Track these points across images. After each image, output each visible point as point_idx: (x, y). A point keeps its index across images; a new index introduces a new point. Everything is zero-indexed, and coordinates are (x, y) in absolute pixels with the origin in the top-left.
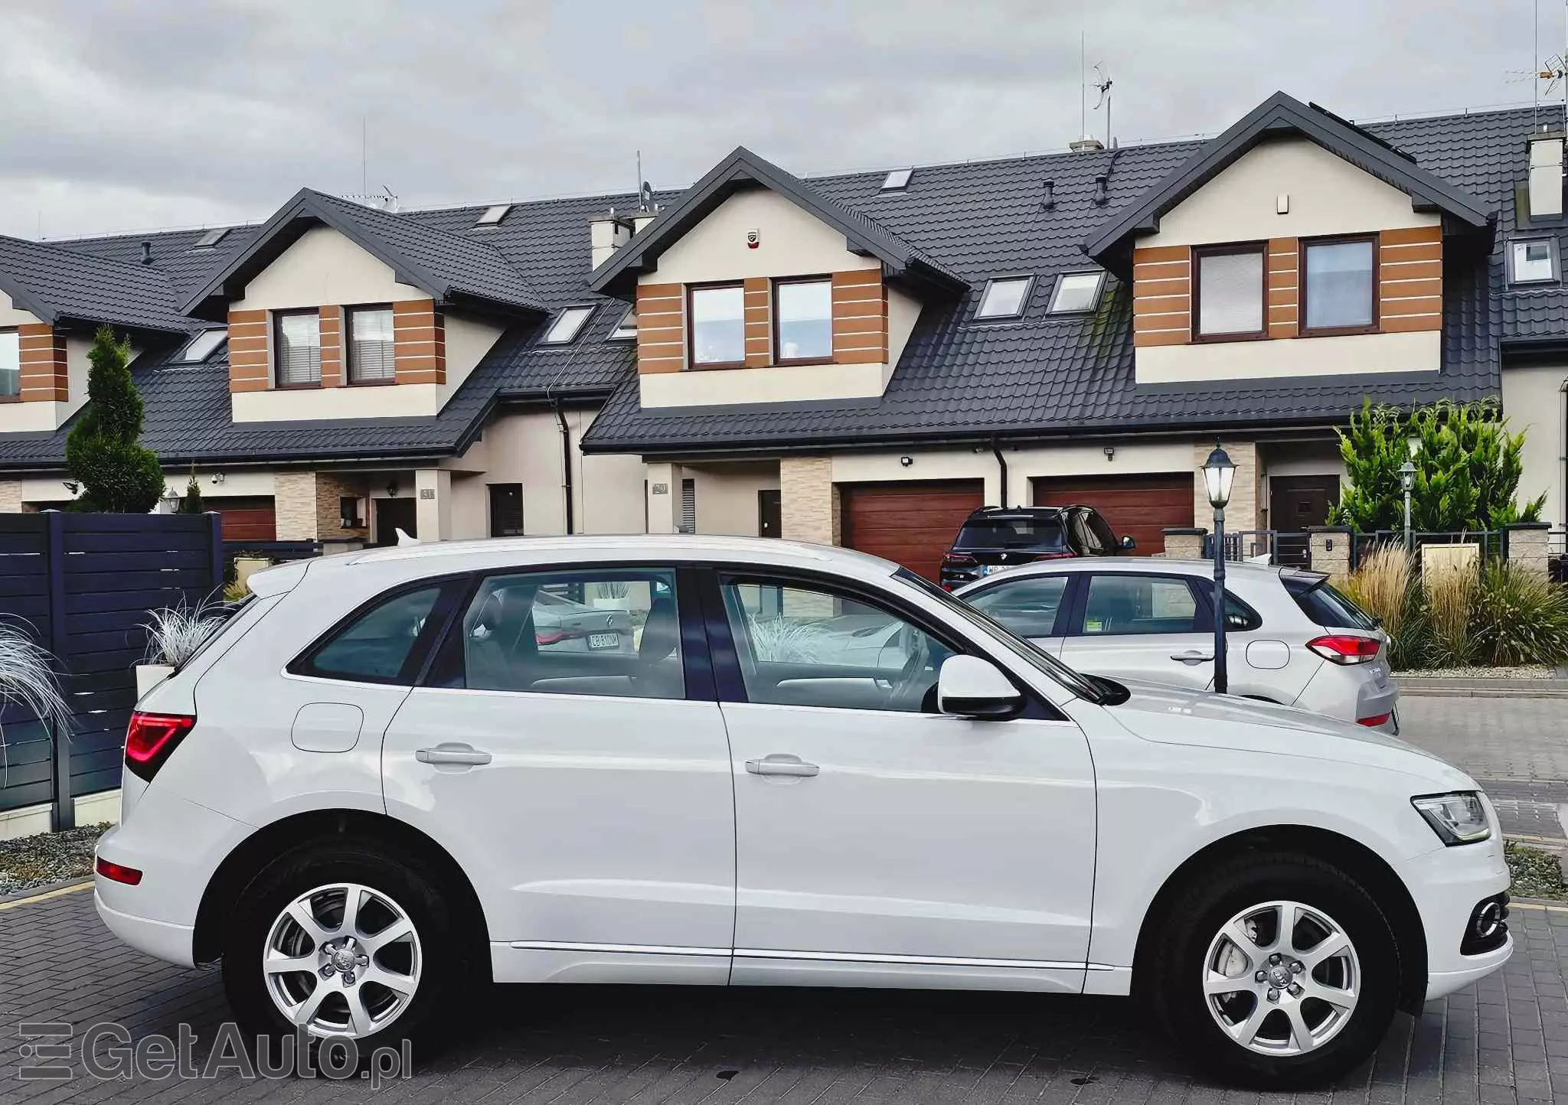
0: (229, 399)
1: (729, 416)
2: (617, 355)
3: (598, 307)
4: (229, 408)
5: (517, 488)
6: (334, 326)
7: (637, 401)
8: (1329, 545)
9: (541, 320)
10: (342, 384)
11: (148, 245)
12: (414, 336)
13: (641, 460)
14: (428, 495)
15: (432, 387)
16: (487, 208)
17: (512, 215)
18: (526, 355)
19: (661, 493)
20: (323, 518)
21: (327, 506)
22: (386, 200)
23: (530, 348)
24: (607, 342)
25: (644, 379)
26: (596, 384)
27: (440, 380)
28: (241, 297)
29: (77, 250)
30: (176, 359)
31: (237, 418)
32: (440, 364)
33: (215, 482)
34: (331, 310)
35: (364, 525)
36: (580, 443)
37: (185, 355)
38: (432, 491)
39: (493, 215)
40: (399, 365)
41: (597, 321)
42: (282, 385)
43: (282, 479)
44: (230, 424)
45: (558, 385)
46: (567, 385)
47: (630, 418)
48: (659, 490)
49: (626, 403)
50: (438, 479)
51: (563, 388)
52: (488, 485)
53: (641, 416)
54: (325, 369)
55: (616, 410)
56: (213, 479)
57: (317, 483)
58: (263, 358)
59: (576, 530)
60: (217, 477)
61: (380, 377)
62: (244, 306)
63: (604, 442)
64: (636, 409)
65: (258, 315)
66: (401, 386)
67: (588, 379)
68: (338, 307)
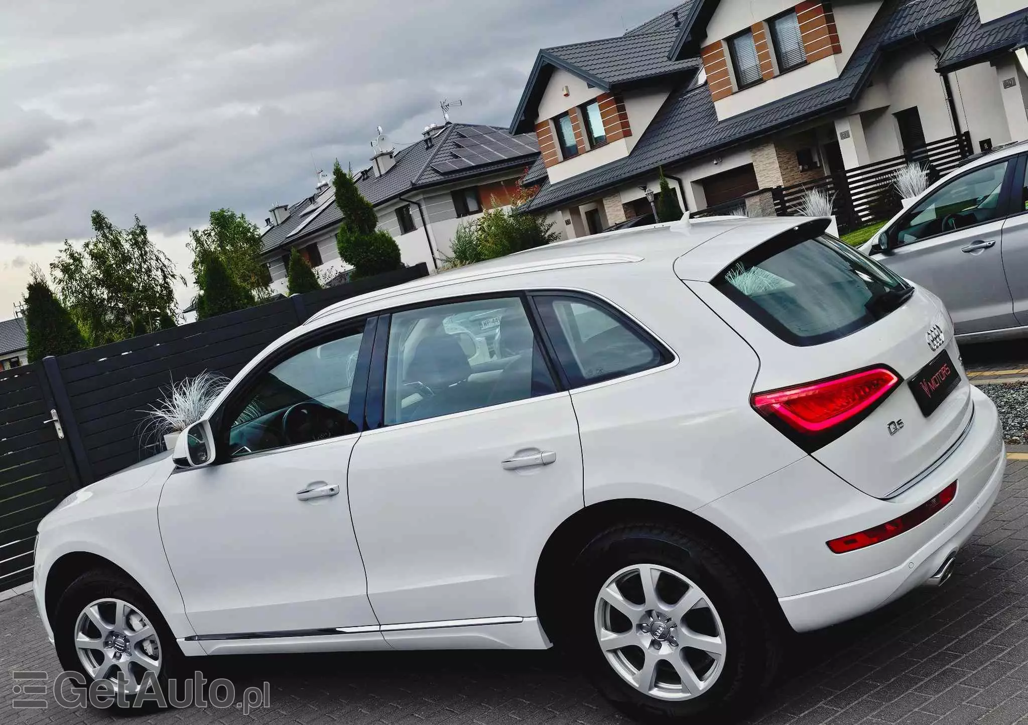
0: (714, 107)
4: (714, 113)
5: (914, 110)
6: (762, 36)
7: (979, 20)
10: (776, 75)
12: (813, 25)
13: (990, 65)
14: (845, 135)
15: (831, 59)
18: (901, 9)
19: (1011, 86)
20: (785, 169)
21: (786, 160)
26: (950, 15)
27: (837, 50)
28: (705, 36)
29: (640, 33)
30: (691, 87)
31: (720, 118)
32: (835, 39)
33: (716, 164)
34: (758, 25)
35: (819, 165)
36: (936, 68)
37: (697, 81)
38: (847, 132)
40: (807, 49)
42: (743, 86)
43: (754, 150)
44: (718, 123)
45: (923, 26)
46: (929, 23)
47: (974, 35)
48: (1008, 84)
49: (971, 24)
50: (849, 122)
51: (926, 27)
52: (894, 114)
53: (982, 31)
54: (763, 67)
55: (963, 32)
56: (715, 162)
57: (775, 147)
58: (726, 73)
59: (963, 131)
60: (717, 161)
61: (800, 61)
62: (710, 41)
63: (954, 61)
64: (978, 26)
65: (717, 45)
66: (812, 64)
67: (945, 13)
68: (763, 22)
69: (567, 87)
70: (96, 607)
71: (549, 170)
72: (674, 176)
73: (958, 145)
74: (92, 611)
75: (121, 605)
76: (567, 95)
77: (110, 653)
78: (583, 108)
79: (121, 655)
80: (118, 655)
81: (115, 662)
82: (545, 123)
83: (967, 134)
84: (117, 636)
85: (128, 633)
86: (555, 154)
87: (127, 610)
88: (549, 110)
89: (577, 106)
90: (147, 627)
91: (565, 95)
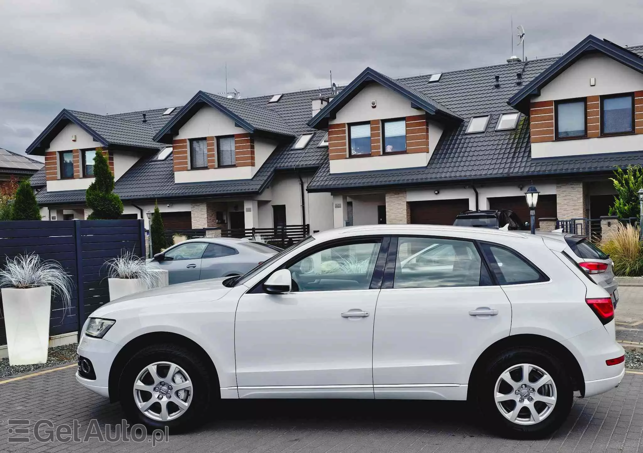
0: (174, 174)
1: (365, 176)
2: (321, 152)
3: (315, 134)
4: (173, 177)
5: (283, 207)
6: (212, 145)
7: (329, 171)
8: (609, 224)
9: (292, 139)
10: (216, 167)
11: (144, 115)
12: (243, 147)
13: (330, 195)
14: (249, 210)
15: (250, 168)
16: (273, 96)
17: (283, 98)
18: (286, 154)
19: (339, 207)
20: (209, 220)
21: (211, 215)
22: (235, 94)
23: (288, 151)
24: (318, 148)
25: (331, 162)
26: (313, 164)
27: (253, 165)
28: (177, 134)
29: (119, 118)
30: (155, 159)
31: (177, 181)
32: (253, 158)
33: (168, 206)
34: (211, 138)
35: (226, 222)
36: (306, 188)
37: (157, 158)
38: (250, 208)
39: (275, 99)
40: (237, 159)
41: (314, 139)
42: (193, 168)
43: (194, 205)
44: (174, 184)
45: (298, 165)
46: (302, 165)
47: (326, 178)
48: (338, 206)
49: (324, 172)
50: (253, 204)
51: (300, 166)
52: (272, 206)
53: (330, 177)
54: (209, 161)
55: (320, 175)
56: (168, 205)
57: (207, 206)
58: (186, 158)
59: (307, 223)
60: (169, 205)
61: (230, 164)
62: (178, 138)
63: (316, 188)
64: (328, 174)
65: (184, 141)
66: (238, 168)
67: (310, 162)
68: (214, 137)
69: (75, 136)
70: (156, 366)
71: (47, 182)
72: (138, 206)
73: (303, 230)
74: (152, 368)
75: (174, 367)
76: (75, 141)
77: (155, 395)
78: (84, 151)
79: (163, 397)
80: (161, 396)
81: (158, 400)
82: (53, 153)
83: (308, 225)
84: (163, 385)
85: (172, 384)
86: (56, 173)
87: (177, 370)
88: (58, 145)
89: (80, 149)
90: (188, 382)
91: (73, 140)
